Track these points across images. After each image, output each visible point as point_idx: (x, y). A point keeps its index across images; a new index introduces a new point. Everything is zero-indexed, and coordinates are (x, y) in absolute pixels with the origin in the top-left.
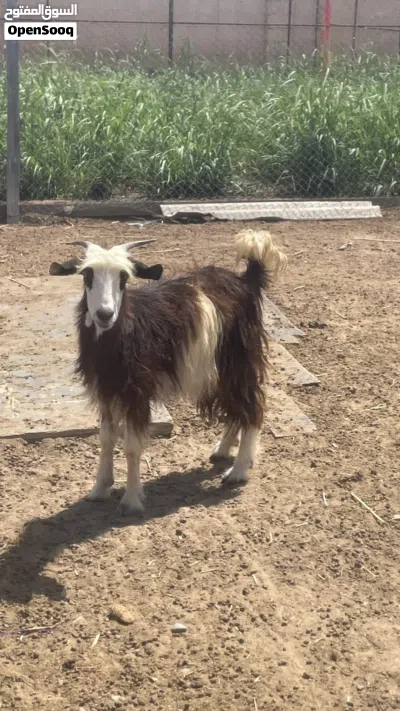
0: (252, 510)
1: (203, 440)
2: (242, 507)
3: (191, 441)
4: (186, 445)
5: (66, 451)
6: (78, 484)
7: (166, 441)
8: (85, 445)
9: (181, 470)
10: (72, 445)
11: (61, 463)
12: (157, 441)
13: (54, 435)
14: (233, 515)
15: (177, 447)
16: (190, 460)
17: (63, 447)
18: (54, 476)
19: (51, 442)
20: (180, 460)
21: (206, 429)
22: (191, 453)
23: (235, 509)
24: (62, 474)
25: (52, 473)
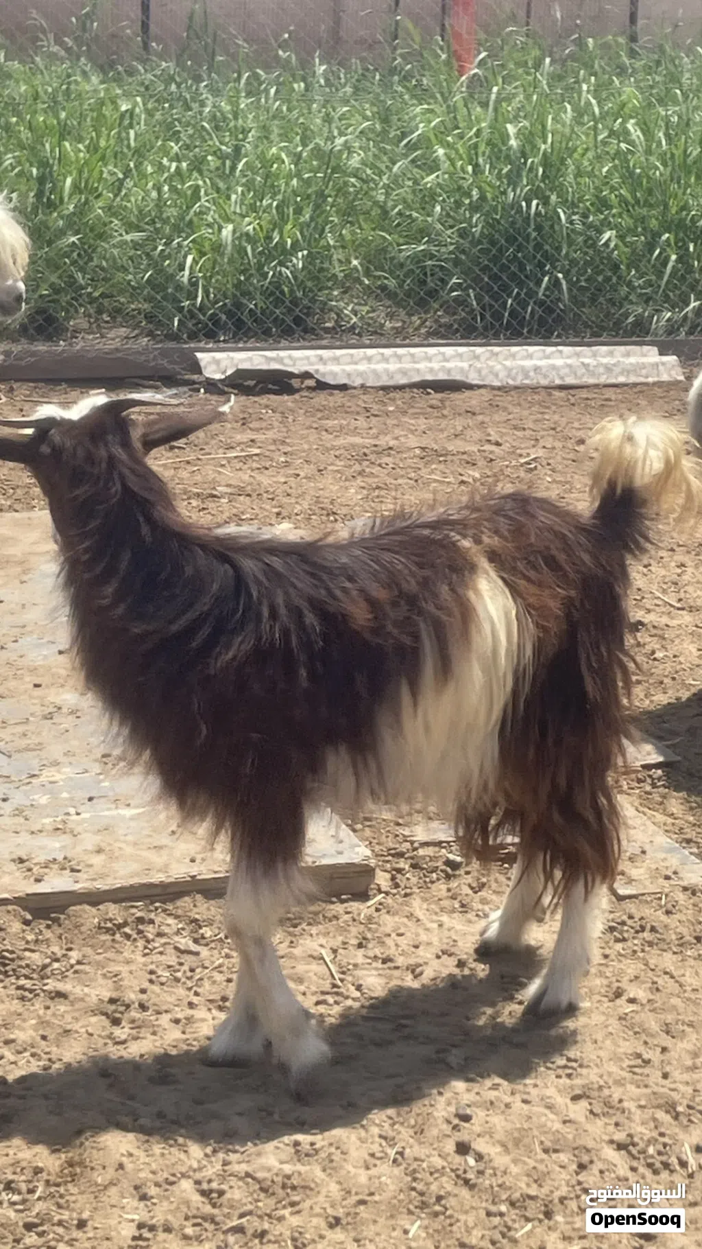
0: (619, 1083)
1: (446, 903)
2: (591, 1076)
3: (417, 906)
4: (410, 916)
5: (128, 937)
6: (177, 1021)
7: (362, 909)
8: (170, 921)
9: (410, 982)
10: (140, 920)
11: (124, 969)
12: (338, 908)
13: (94, 898)
14: (575, 1098)
15: (388, 922)
16: (425, 954)
17: (120, 926)
18: (112, 1001)
19: (90, 916)
20: (403, 954)
21: (448, 877)
22: (424, 937)
23: (578, 1081)
24: (132, 996)
25: (107, 995)
